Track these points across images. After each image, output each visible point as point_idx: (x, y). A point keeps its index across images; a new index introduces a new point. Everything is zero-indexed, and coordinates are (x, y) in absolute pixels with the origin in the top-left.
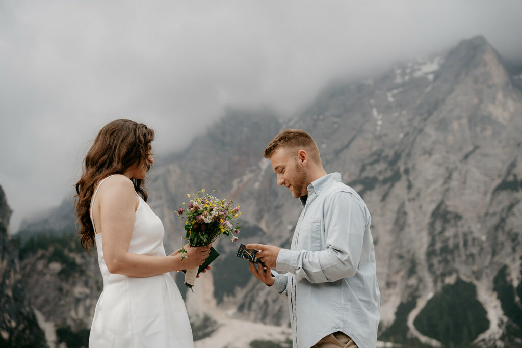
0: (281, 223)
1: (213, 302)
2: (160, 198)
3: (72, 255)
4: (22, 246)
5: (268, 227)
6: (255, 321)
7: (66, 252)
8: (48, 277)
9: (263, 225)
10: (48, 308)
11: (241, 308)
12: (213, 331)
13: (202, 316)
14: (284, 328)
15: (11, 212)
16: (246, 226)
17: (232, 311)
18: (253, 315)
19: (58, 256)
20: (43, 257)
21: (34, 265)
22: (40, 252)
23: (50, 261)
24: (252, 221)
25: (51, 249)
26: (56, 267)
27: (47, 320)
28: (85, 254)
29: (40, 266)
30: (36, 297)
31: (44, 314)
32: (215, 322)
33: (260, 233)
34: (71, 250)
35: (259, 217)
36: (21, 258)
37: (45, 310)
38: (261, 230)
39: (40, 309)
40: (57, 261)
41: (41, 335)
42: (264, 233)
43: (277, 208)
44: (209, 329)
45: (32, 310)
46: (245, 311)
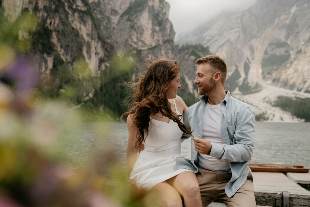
0: (299, 41)
1: (261, 77)
2: (239, 27)
3: (199, 53)
4: (179, 48)
5: (291, 43)
6: (281, 87)
7: (197, 52)
8: (189, 62)
9: (289, 42)
10: (190, 75)
11: (274, 81)
12: (260, 90)
13: (255, 83)
14: (295, 91)
15: (175, 33)
16: (280, 42)
17: (270, 82)
18: (280, 84)
19: (193, 53)
20: (187, 53)
21: (184, 56)
22: (186, 51)
23: (190, 55)
24: (283, 39)
25: (191, 50)
26: (193, 58)
27: (189, 79)
28: (205, 53)
29: (186, 57)
30: (185, 70)
31: (188, 77)
32: (261, 86)
33: (287, 46)
34: (199, 51)
35: (287, 37)
36: (179, 53)
37: (188, 75)
38: (287, 44)
39: (186, 75)
40: (193, 55)
41: (187, 85)
42: (289, 46)
43: (297, 33)
44: (258, 89)
45: (183, 75)
46: (276, 82)
